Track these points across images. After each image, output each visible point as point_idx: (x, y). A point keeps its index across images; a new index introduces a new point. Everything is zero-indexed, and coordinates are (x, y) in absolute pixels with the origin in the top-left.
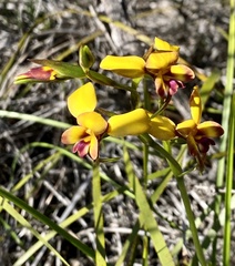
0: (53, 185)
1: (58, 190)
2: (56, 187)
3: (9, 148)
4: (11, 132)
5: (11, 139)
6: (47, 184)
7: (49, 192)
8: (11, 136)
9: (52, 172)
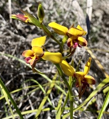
0: (32, 102)
1: (33, 106)
2: (33, 104)
3: (22, 80)
4: (25, 74)
5: (24, 77)
6: (30, 101)
7: (29, 105)
8: (25, 75)
9: (34, 97)
